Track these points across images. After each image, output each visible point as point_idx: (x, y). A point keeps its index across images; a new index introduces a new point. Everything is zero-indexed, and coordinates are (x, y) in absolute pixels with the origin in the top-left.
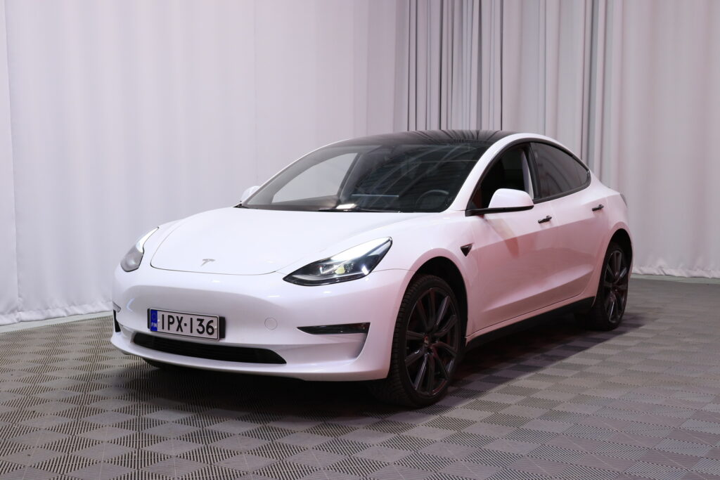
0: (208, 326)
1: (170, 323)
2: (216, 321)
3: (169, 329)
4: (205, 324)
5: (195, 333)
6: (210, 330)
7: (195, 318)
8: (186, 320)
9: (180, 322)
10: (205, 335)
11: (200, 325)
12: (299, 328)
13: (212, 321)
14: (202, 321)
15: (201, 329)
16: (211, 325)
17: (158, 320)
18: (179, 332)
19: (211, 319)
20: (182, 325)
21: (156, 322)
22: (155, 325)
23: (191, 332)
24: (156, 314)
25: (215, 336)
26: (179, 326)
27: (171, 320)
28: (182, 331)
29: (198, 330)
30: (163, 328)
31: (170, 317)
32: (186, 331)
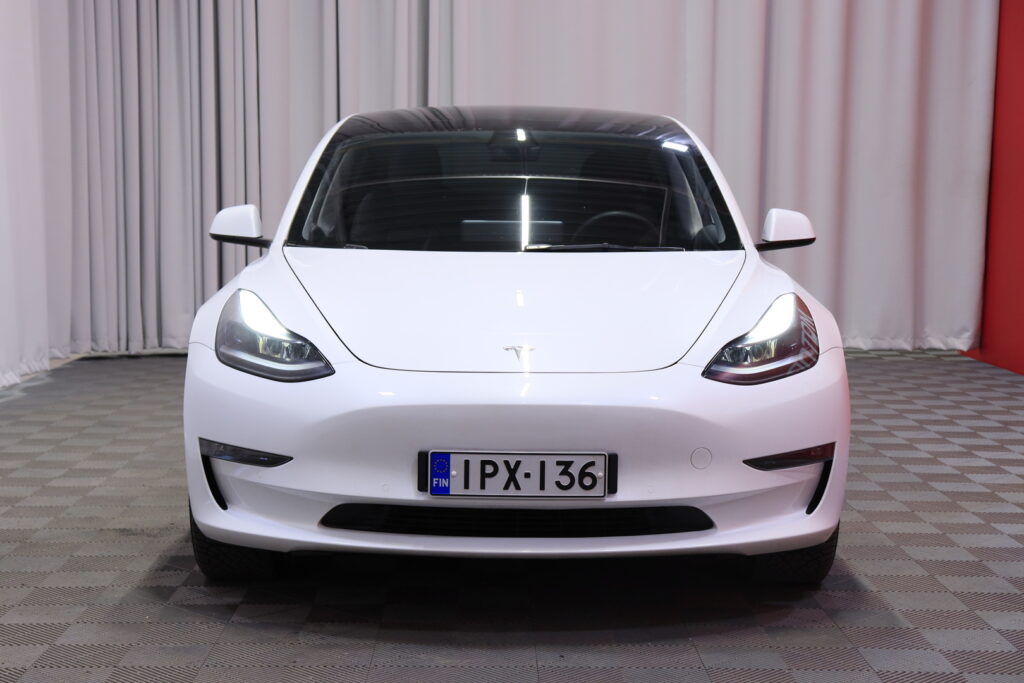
0: (583, 474)
1: (484, 476)
2: (600, 462)
3: (483, 486)
4: (575, 470)
5: (551, 489)
6: (588, 481)
7: (550, 462)
8: (530, 465)
9: (512, 472)
10: (576, 490)
11: (565, 472)
12: (745, 462)
13: (592, 464)
14: (568, 464)
15: (565, 481)
16: (588, 470)
17: (453, 473)
18: (512, 491)
19: (591, 459)
20: (519, 476)
21: (447, 475)
22: (444, 482)
23: (542, 487)
24: (448, 460)
25: (599, 490)
26: (512, 480)
27: (489, 469)
28: (518, 487)
29: (558, 484)
30: (467, 486)
31: (484, 463)
32: (529, 487)
